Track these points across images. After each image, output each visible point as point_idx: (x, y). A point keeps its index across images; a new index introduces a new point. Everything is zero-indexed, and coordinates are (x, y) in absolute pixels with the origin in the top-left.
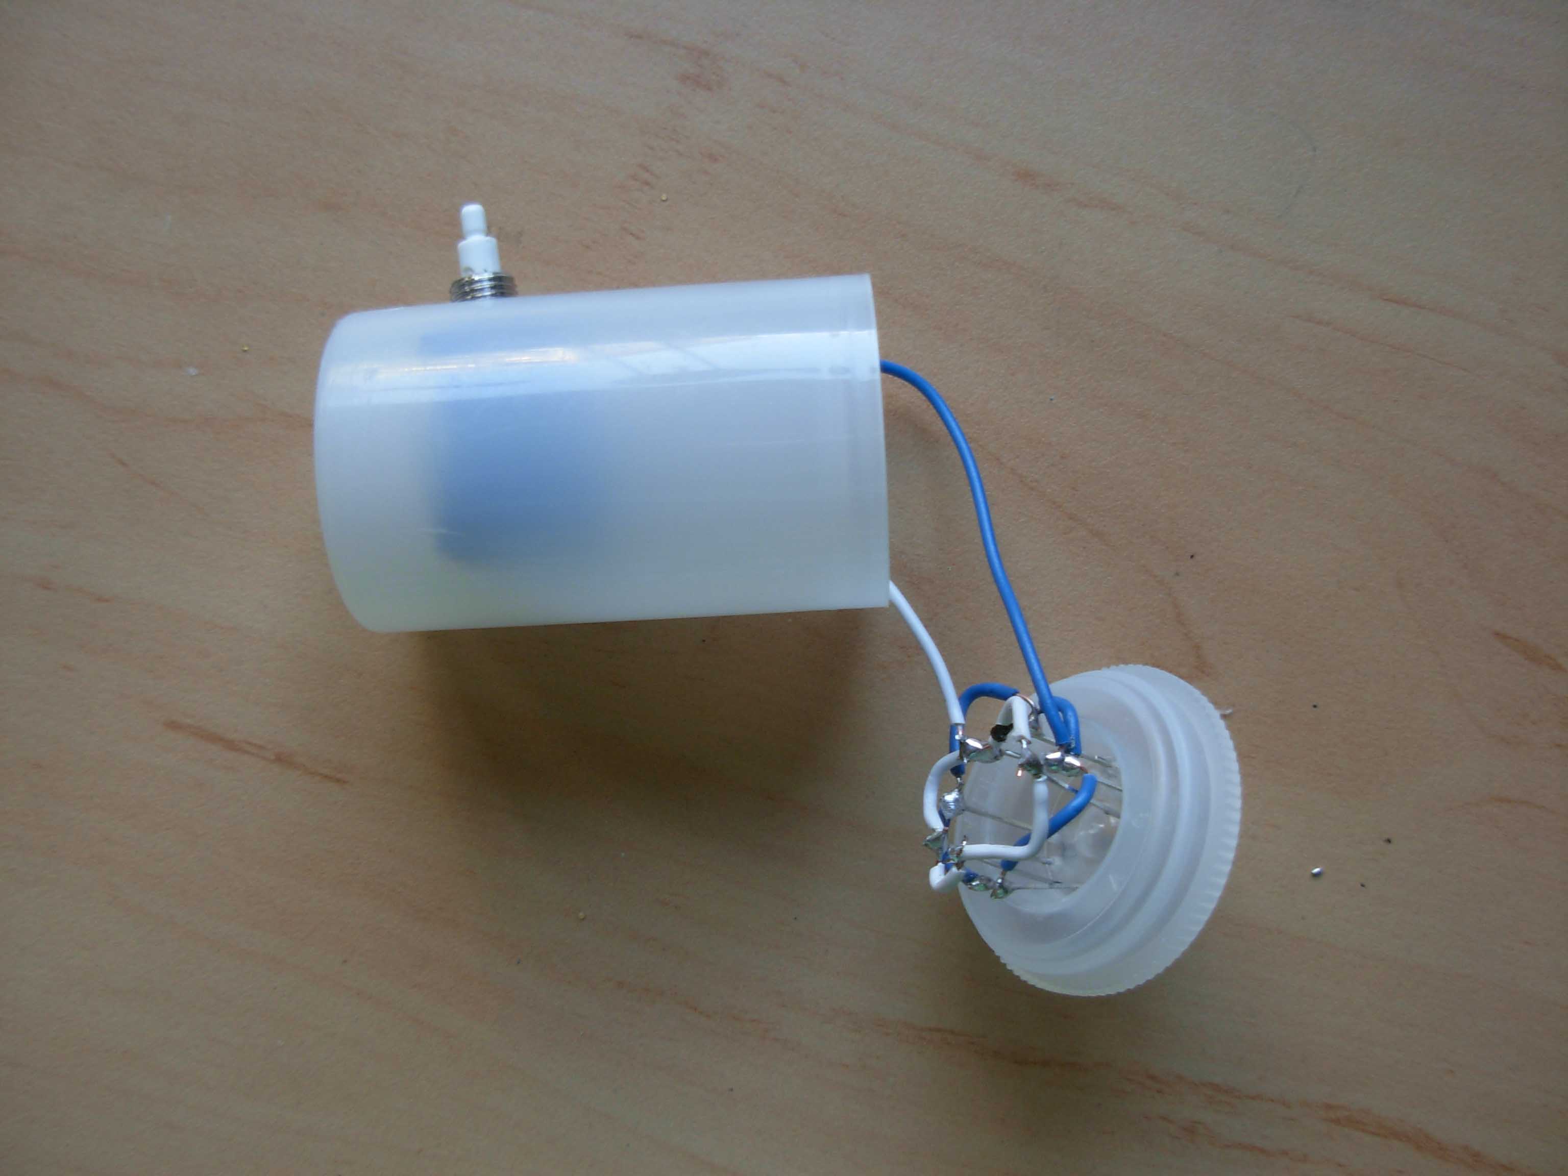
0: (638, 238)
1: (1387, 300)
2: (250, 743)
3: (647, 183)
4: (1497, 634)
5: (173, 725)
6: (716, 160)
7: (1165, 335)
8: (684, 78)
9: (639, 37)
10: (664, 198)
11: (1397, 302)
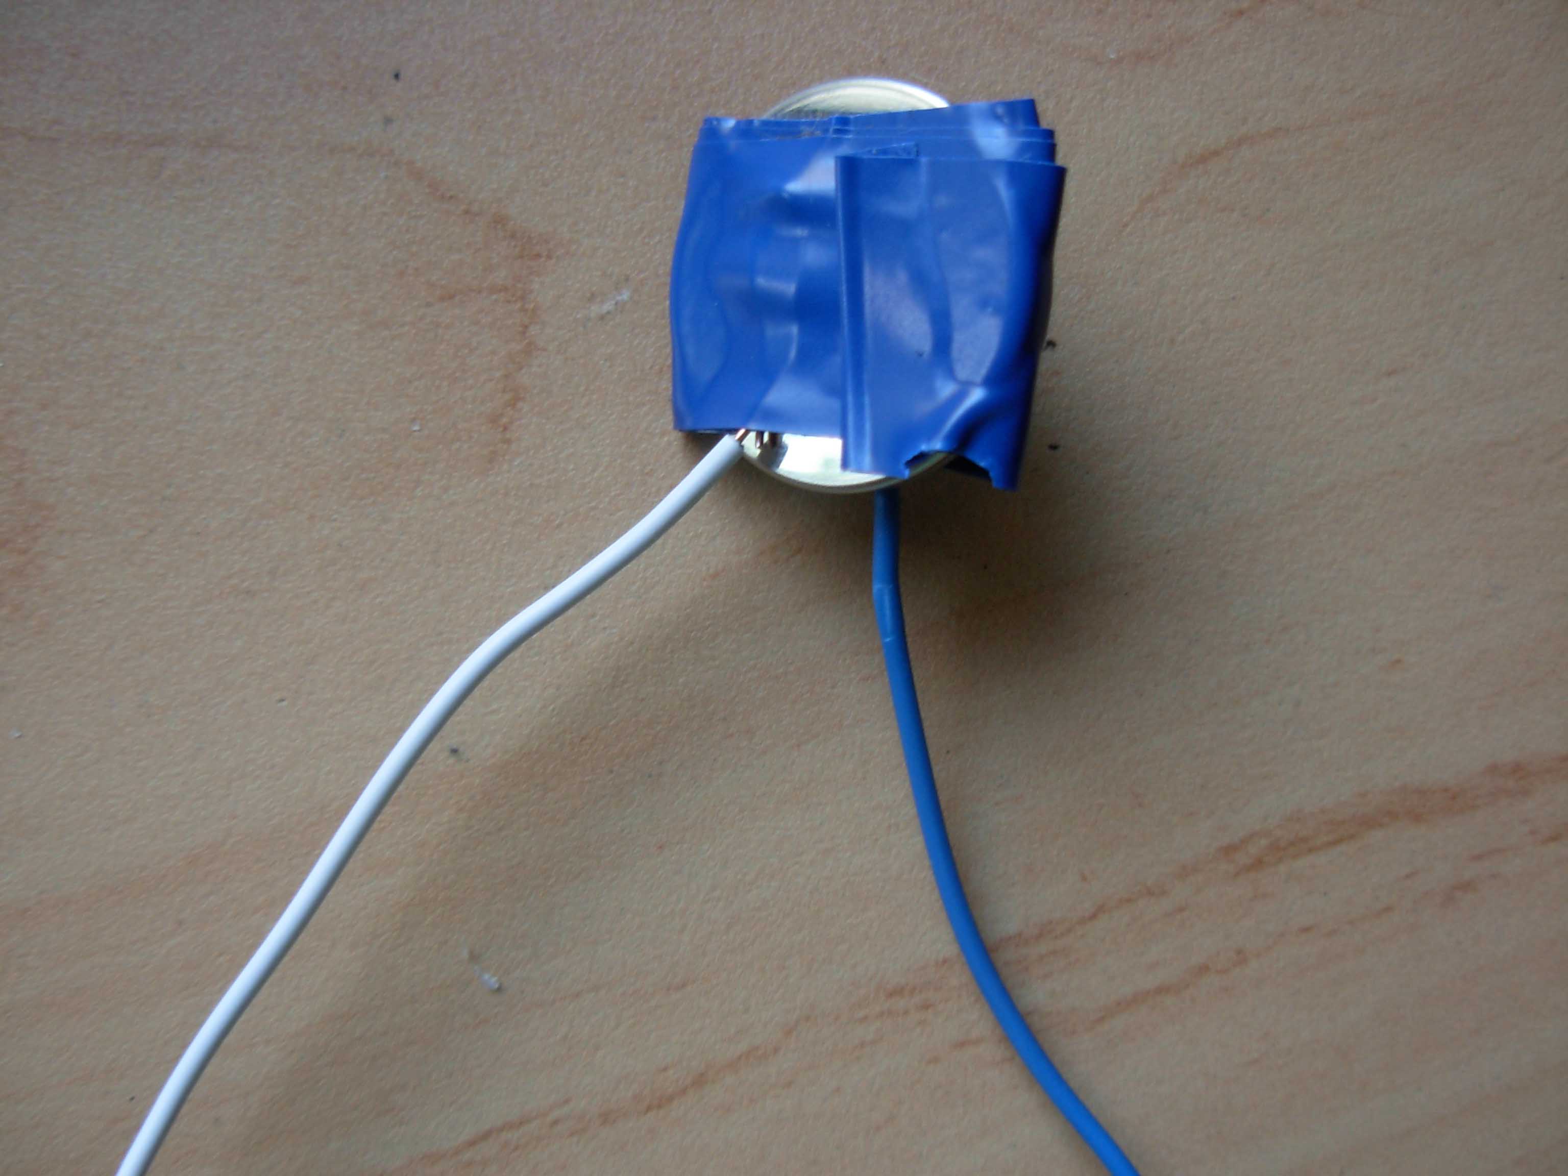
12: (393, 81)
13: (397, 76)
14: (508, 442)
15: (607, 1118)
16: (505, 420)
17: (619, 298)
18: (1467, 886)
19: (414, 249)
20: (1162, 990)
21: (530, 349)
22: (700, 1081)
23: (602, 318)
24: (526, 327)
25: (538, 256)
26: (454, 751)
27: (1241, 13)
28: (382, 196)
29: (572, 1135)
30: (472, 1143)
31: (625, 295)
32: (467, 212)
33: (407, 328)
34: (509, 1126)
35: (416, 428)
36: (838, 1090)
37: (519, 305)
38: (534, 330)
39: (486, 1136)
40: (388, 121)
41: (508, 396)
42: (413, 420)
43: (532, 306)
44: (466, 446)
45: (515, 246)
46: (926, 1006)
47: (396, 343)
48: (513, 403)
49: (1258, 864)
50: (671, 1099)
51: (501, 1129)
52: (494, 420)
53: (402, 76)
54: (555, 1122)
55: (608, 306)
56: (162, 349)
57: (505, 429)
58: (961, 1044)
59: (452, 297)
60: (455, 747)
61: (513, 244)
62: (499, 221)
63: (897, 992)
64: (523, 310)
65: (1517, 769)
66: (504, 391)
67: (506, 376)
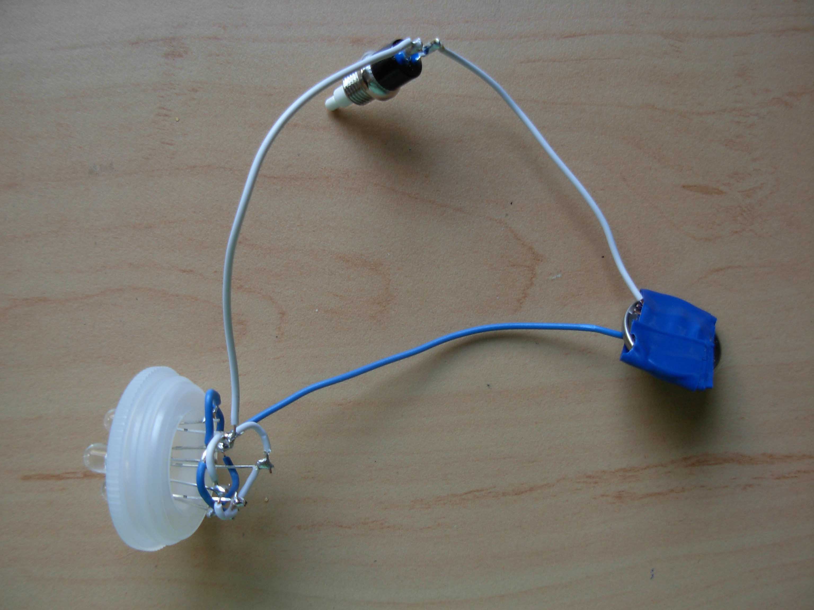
0: (171, 145)
1: (565, 37)
2: (68, 473)
3: (166, 115)
4: (684, 187)
5: (27, 478)
6: (196, 91)
7: (457, 96)
8: (167, 55)
9: (137, 43)
10: (177, 120)
11: (570, 37)
12: (510, 205)
13: (511, 203)
14: (521, 307)
15: (504, 494)
16: (521, 301)
17: (558, 276)
18: (750, 486)
19: (507, 251)
20: (659, 494)
21: (532, 284)
22: (531, 489)
23: (552, 280)
24: (532, 278)
25: (539, 260)
26: (488, 385)
27: (737, 232)
28: (501, 235)
29: (493, 497)
30: (466, 494)
31: (559, 276)
32: (523, 244)
33: (500, 271)
34: (478, 491)
35: (498, 298)
36: (567, 501)
37: (531, 272)
38: (534, 279)
39: (470, 492)
40: (507, 215)
41: (524, 295)
42: (497, 296)
43: (534, 273)
44: (510, 306)
45: (533, 256)
46: (596, 483)
47: (497, 274)
48: (524, 297)
49: (693, 465)
50: (522, 493)
51: (475, 491)
52: (518, 300)
53: (513, 204)
54: (490, 492)
55: (554, 277)
56: (434, 262)
57: (521, 303)
58: (603, 496)
59: (514, 266)
60: (489, 384)
61: (533, 255)
62: (531, 248)
63: (589, 477)
64: (532, 273)
65: (771, 456)
66: (523, 294)
67: (524, 290)
